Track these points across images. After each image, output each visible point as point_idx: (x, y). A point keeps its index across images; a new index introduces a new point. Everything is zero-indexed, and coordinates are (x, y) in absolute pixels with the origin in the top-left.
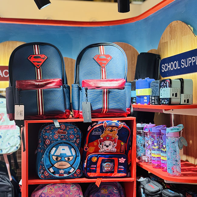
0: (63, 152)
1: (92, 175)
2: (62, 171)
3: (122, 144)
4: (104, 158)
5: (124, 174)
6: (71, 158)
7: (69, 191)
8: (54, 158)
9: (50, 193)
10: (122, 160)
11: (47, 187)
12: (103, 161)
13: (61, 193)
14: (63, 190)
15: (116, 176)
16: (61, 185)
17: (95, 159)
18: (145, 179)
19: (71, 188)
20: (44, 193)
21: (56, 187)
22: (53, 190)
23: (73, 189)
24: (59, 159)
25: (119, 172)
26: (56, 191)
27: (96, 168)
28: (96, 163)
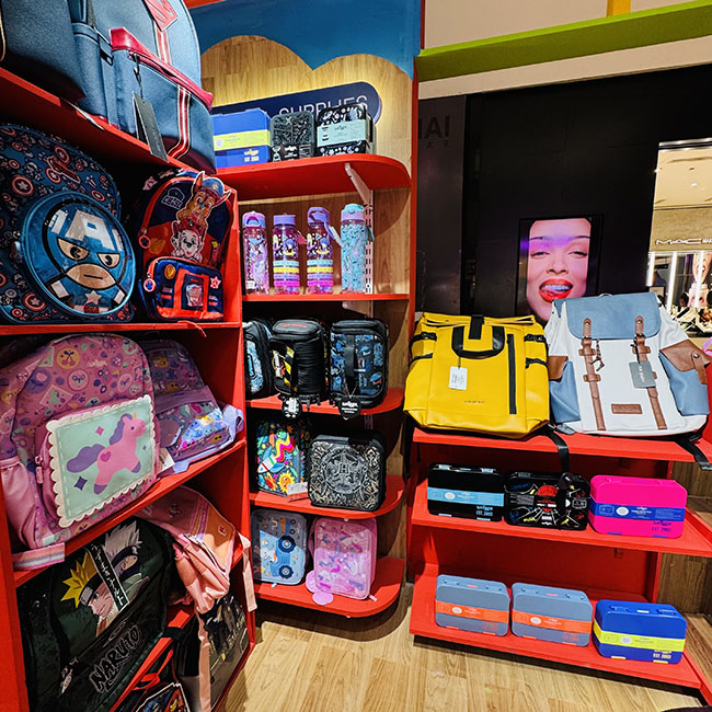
0: (90, 233)
1: (165, 313)
2: (93, 297)
3: (215, 244)
4: (187, 272)
5: (218, 315)
6: (115, 258)
7: (120, 356)
8: (67, 247)
9: (68, 367)
10: (215, 283)
11: (51, 349)
12: (187, 280)
13: (100, 364)
14: (104, 356)
15: (206, 317)
16: (97, 341)
17: (171, 273)
18: (250, 323)
19: (125, 348)
20: (44, 371)
21: (84, 347)
22: (76, 357)
23: (130, 350)
24: (82, 254)
25: (210, 309)
26: (85, 358)
27: (172, 295)
28: (171, 283)
